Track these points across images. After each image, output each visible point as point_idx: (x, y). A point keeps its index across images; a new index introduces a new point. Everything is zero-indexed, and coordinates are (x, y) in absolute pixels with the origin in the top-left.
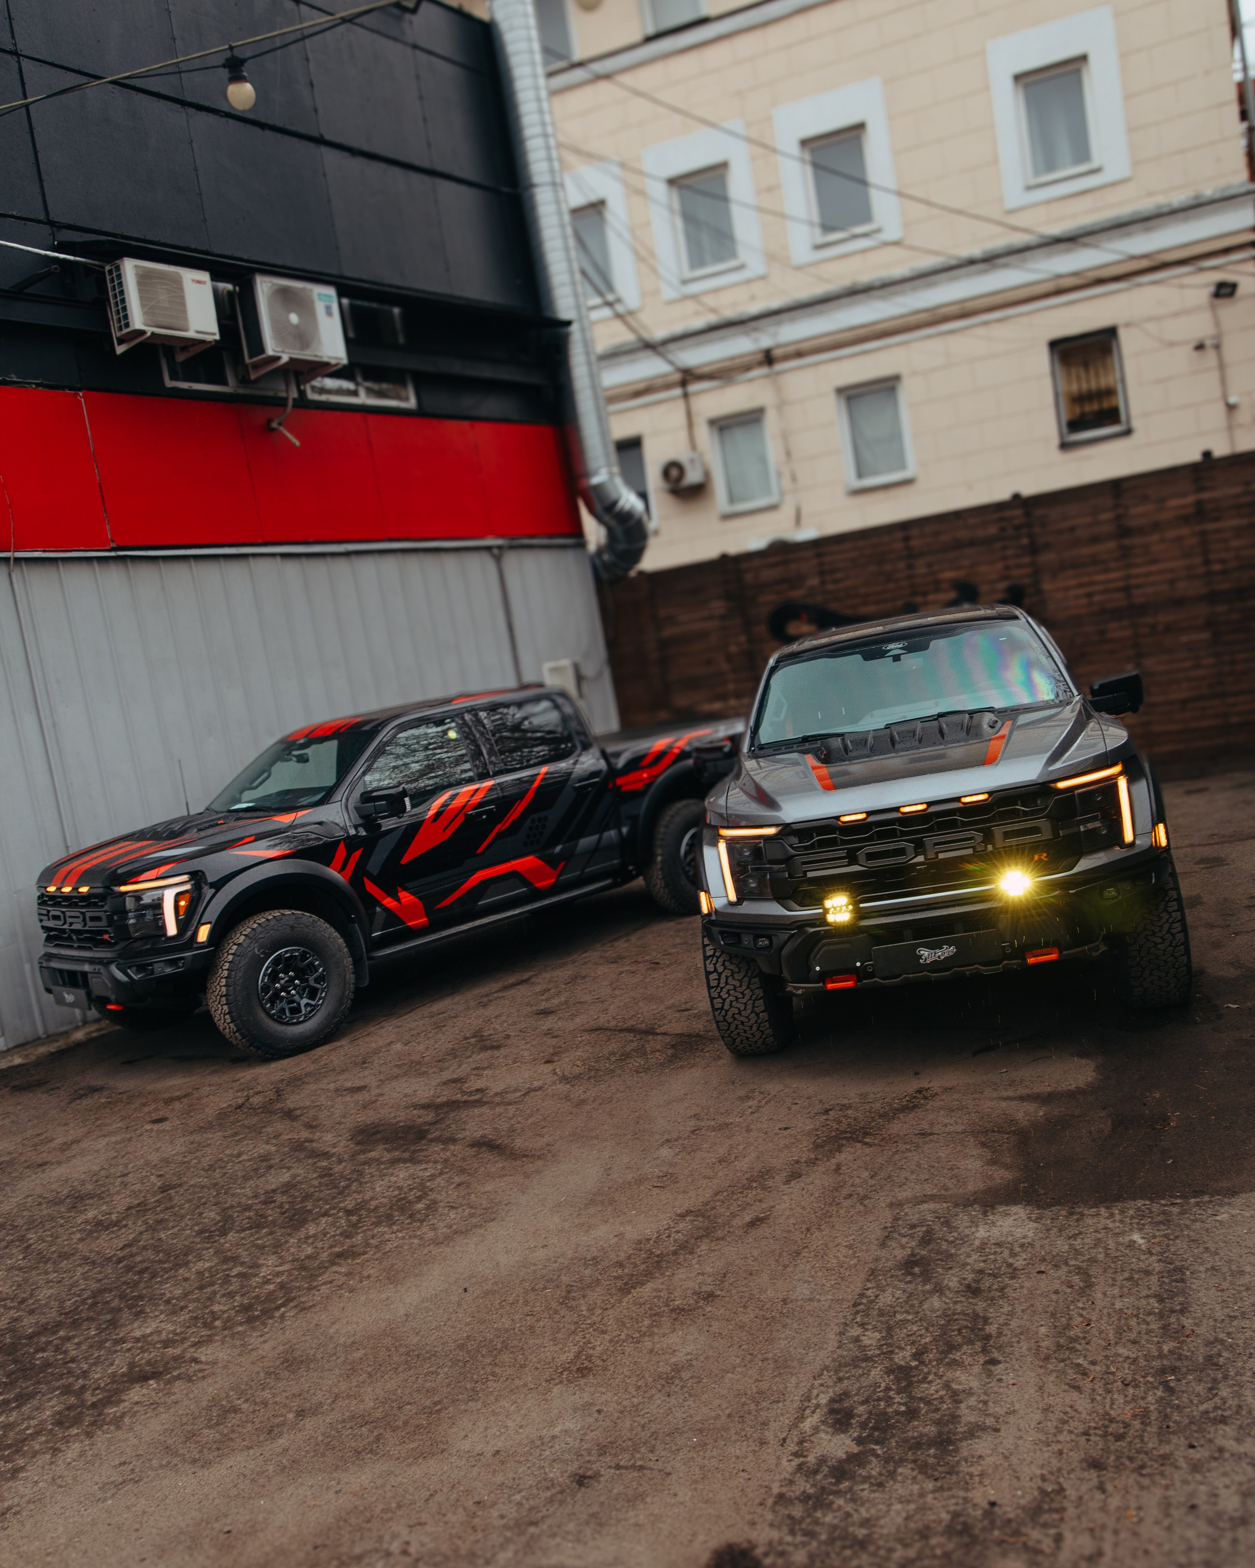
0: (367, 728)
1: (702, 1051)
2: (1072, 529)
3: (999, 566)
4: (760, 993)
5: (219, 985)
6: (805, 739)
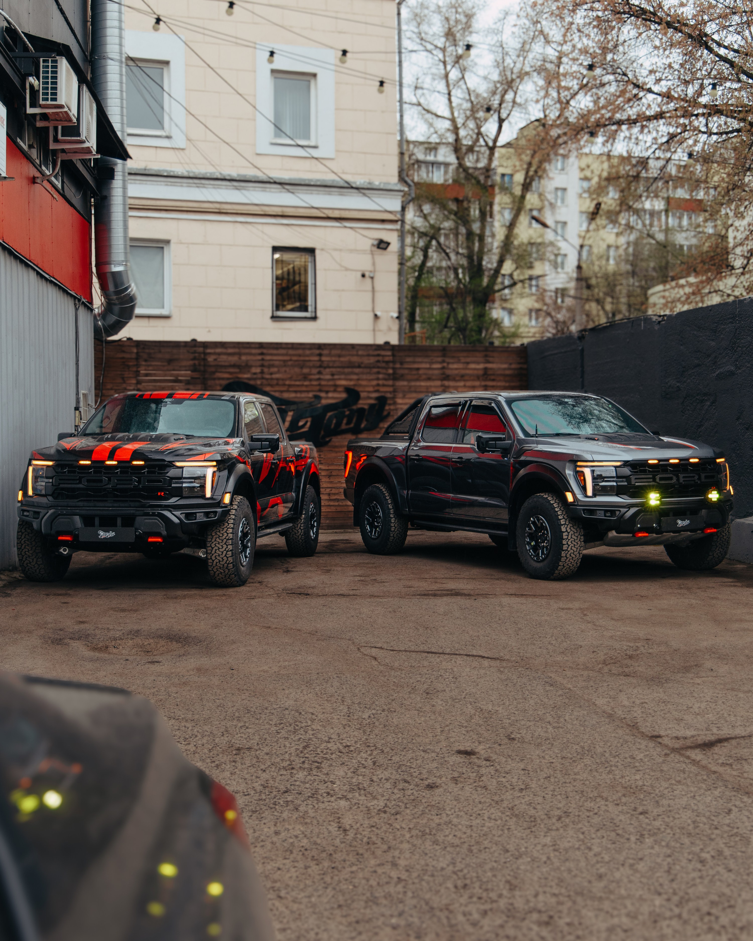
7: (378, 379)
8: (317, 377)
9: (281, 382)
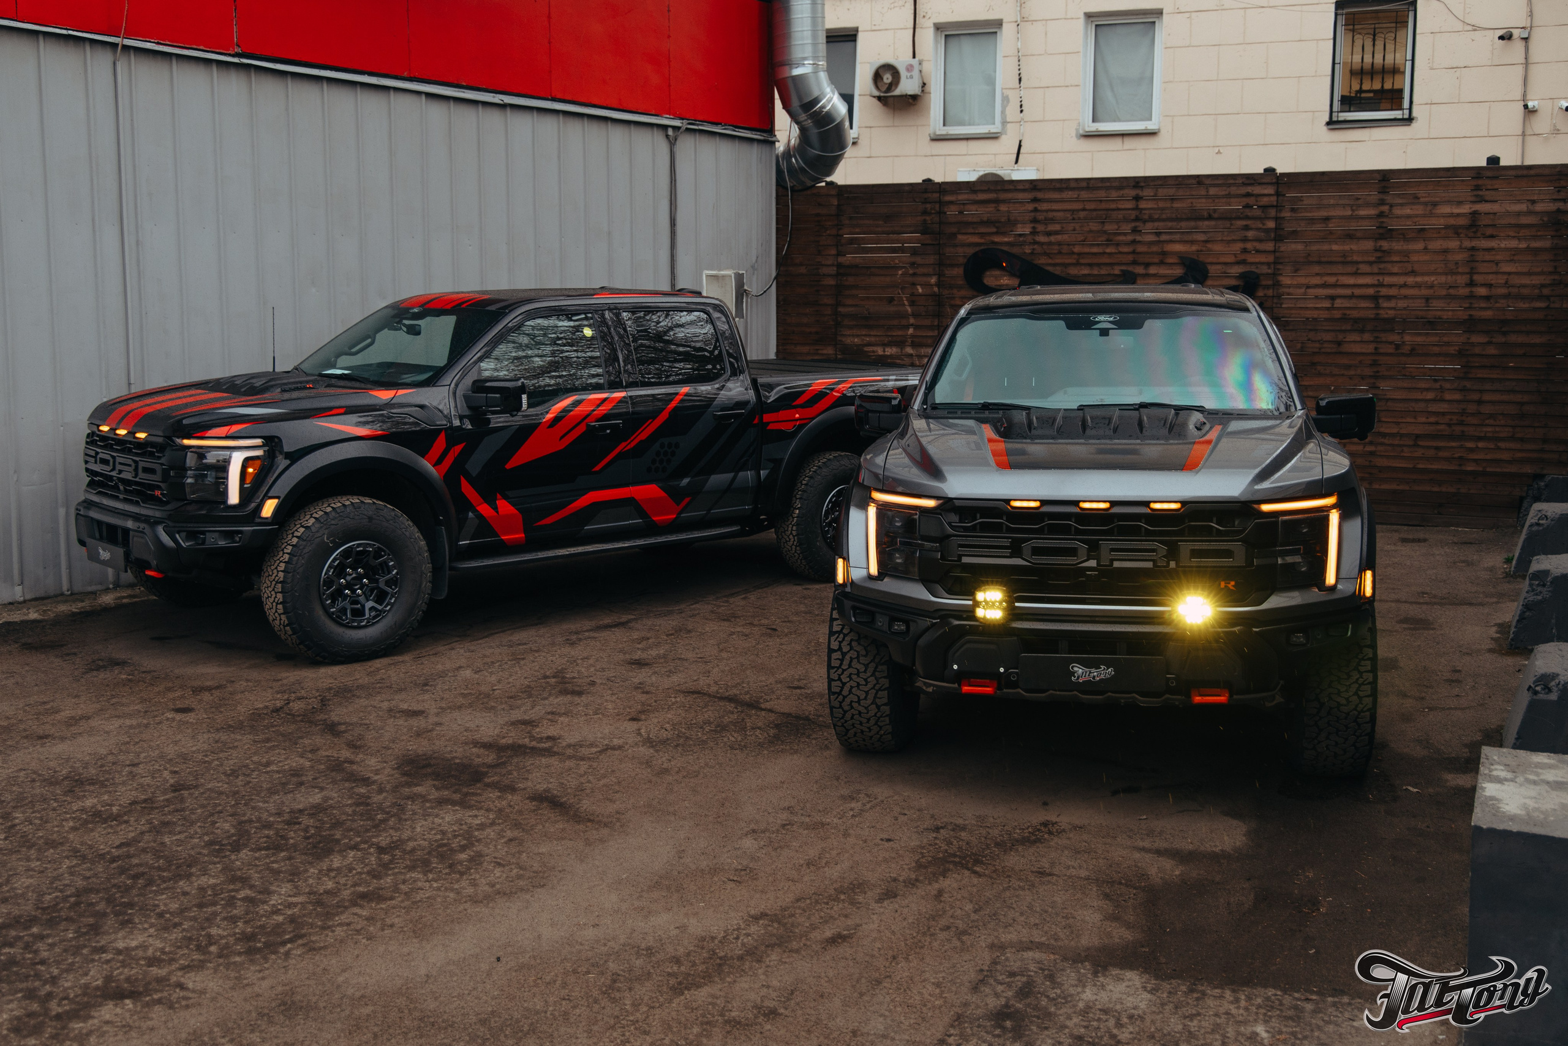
0: (493, 308)
1: (808, 737)
2: (1327, 219)
3: (1238, 247)
4: (885, 682)
5: (277, 569)
6: (986, 406)
7: (1245, 240)
8: (1130, 238)
9: (1065, 249)
